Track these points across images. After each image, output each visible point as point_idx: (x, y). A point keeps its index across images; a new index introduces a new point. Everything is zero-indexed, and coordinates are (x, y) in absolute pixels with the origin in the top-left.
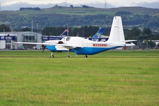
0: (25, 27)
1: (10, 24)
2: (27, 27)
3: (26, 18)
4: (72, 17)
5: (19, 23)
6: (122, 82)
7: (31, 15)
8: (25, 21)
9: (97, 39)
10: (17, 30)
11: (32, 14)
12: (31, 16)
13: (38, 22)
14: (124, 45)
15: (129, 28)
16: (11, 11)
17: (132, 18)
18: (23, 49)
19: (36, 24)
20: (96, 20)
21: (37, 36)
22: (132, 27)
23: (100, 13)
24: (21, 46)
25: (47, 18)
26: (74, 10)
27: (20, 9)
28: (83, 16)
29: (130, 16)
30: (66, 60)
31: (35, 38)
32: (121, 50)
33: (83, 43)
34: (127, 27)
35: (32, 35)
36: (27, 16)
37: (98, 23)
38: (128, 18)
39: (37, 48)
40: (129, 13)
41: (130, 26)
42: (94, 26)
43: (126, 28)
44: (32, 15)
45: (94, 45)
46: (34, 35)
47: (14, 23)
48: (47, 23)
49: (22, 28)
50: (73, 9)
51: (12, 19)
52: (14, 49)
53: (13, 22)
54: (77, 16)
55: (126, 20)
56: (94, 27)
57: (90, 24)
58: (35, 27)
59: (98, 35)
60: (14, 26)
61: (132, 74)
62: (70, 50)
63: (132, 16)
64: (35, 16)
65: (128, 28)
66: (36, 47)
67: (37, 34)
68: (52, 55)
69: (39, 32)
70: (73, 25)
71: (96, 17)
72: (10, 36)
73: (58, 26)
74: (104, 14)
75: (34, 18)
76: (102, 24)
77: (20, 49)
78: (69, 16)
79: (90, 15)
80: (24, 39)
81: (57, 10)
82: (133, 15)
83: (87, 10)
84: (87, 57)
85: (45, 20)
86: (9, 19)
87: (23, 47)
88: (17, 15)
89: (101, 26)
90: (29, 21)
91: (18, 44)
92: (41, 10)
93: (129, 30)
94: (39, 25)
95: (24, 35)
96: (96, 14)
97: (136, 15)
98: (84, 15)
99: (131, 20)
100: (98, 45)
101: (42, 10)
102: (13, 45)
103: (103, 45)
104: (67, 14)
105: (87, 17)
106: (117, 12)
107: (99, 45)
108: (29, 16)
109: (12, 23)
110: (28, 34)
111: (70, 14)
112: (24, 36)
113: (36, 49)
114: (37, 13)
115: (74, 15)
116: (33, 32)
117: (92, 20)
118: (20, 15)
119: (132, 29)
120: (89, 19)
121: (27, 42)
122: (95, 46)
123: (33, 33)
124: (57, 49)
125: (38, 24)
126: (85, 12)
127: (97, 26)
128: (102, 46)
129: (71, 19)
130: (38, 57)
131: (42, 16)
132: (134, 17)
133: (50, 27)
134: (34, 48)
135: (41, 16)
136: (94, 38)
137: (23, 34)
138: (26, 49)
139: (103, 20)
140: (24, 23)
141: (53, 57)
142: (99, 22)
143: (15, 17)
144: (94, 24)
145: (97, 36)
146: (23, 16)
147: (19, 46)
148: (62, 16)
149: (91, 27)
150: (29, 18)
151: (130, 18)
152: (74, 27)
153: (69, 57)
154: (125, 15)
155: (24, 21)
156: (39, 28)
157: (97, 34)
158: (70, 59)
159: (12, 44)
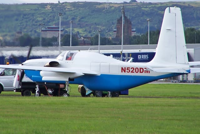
14: (187, 71)
33: (100, 66)
45: (123, 70)
62: (70, 79)
100: (131, 70)
103: (142, 71)
107: (134, 71)
122: (125, 71)
124: (43, 79)
128: (140, 72)
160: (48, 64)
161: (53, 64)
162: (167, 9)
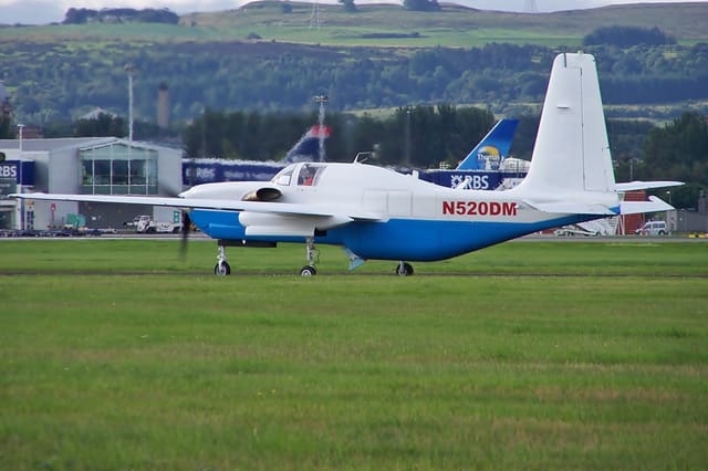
0: (94, 113)
1: (13, 100)
2: (105, 112)
3: (99, 65)
4: (347, 60)
5: (64, 93)
6: (543, 402)
7: (127, 47)
8: (96, 83)
9: (481, 175)
10: (49, 132)
11: (133, 44)
12: (128, 54)
13: (163, 87)
14: (612, 209)
15: (659, 116)
16: (18, 26)
17: (675, 67)
18: (81, 229)
19: (155, 96)
20: (477, 77)
21: (155, 161)
22: (673, 114)
23: (501, 36)
24: (69, 216)
25: (212, 66)
26: (358, 23)
27: (68, 14)
28: (409, 54)
29: (660, 55)
30: (296, 286)
31: (147, 170)
32: (608, 237)
33: (387, 198)
34: (644, 114)
35: (128, 156)
36: (104, 54)
37: (492, 93)
38: (652, 65)
39: (159, 224)
40: (656, 39)
41: (661, 108)
42: (469, 106)
43: (640, 119)
44: (134, 48)
45: (448, 207)
46: (138, 156)
47: (36, 92)
48: (211, 94)
49: (80, 118)
50: (353, 16)
51: (26, 69)
52: (31, 233)
53: (28, 83)
54: (376, 52)
55: (643, 75)
56: (465, 113)
57: (445, 94)
58: (151, 111)
59: (485, 154)
60: (33, 108)
61: (614, 361)
62: (317, 232)
63: (674, 55)
64: (150, 53)
65: (651, 121)
66: (152, 218)
67: (156, 148)
68: (220, 262)
69: (167, 139)
70: (353, 101)
71: (477, 58)
72: (11, 163)
73: (274, 107)
74: (521, 45)
75: (142, 64)
76: (514, 95)
77: (66, 233)
78: (331, 54)
79: (448, 51)
80: (85, 178)
81: (268, 23)
82: (679, 49)
83: (429, 24)
84: (409, 271)
85: (202, 79)
86: (7, 68)
87: (82, 220)
88: (50, 47)
89: (507, 106)
90: (116, 79)
91: (53, 204)
92: (181, 22)
93: (658, 130)
94: (173, 101)
95: (87, 156)
96: (481, 45)
97: (695, 50)
98: (412, 49)
99: (670, 75)
100: (468, 208)
101: (188, 23)
102: (27, 209)
103: (495, 210)
104: (322, 44)
105: (428, 60)
106: (589, 31)
108: (119, 54)
109: (26, 90)
110: (104, 148)
111: (339, 44)
112: (87, 164)
113: (152, 231)
114: (162, 39)
115: (358, 50)
116: (134, 139)
117: (459, 75)
118: (70, 48)
119: (670, 123)
120: (439, 68)
121: (99, 192)
122: (452, 212)
123: (135, 144)
124: (249, 231)
125: (163, 97)
126: (421, 31)
127: (480, 106)
128: (492, 213)
129: (343, 68)
130: (142, 274)
131: (190, 56)
132: (682, 58)
133: (228, 111)
134: (141, 224)
135: (181, 55)
136: (464, 174)
137: (79, 151)
138: (97, 233)
139: (517, 76)
140: (91, 88)
141: (228, 272)
142: (497, 88)
143: (42, 58)
144: (466, 96)
145: (478, 163)
146: (85, 52)
147: (60, 214)
148: (296, 51)
149: (448, 115)
150: (116, 65)
151: (665, 62)
152: (360, 114)
153: (313, 271)
154: (634, 48)
155: (88, 81)
156: (171, 117)
157: (483, 150)
158: (319, 281)
159: (19, 206)
160: (254, 195)
161: (265, 195)
162: (559, 58)
